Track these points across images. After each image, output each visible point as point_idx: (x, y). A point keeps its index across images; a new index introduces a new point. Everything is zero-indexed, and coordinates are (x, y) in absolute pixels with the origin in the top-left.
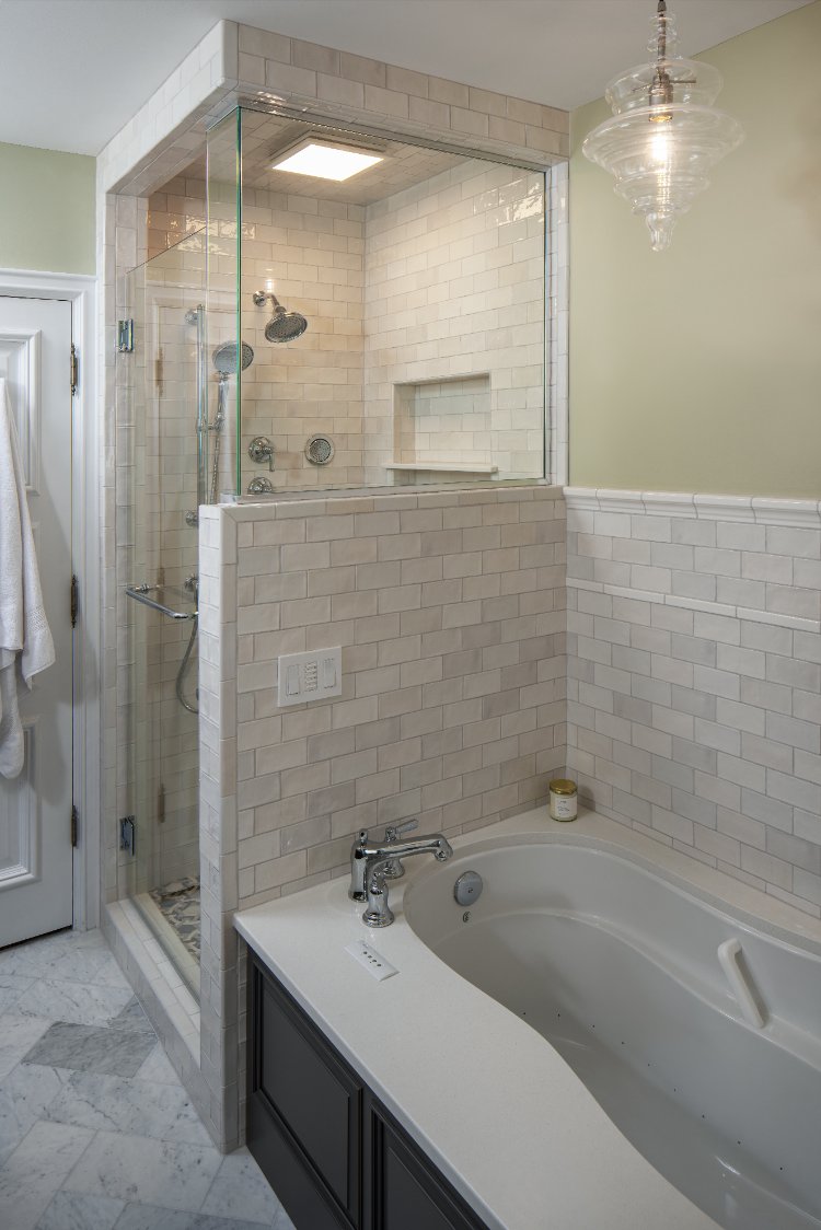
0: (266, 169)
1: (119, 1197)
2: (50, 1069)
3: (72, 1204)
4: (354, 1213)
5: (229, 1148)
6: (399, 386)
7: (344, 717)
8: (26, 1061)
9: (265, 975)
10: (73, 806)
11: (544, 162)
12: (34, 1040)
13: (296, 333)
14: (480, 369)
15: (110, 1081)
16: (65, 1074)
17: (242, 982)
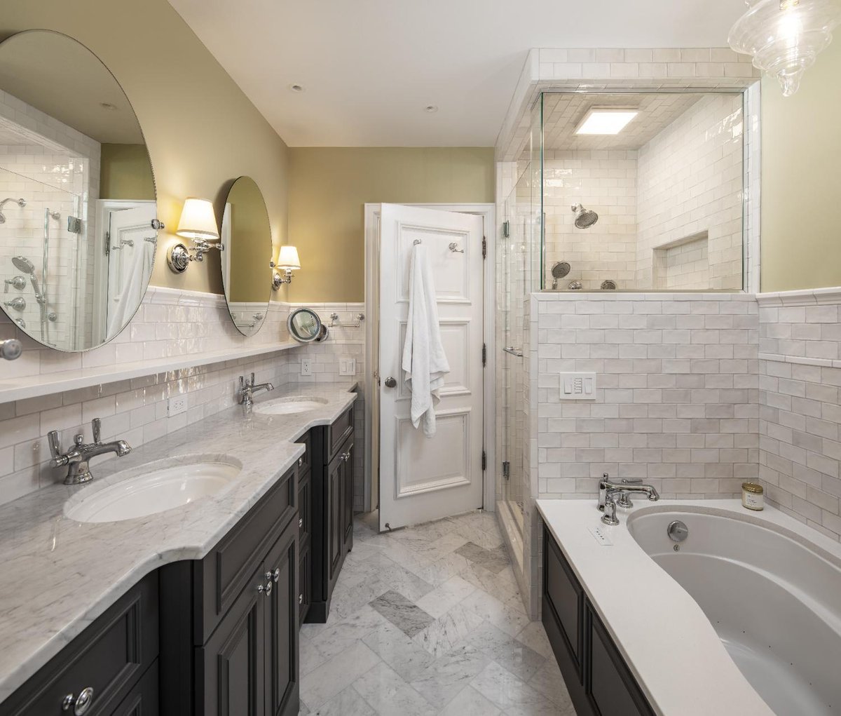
0: (573, 135)
1: (481, 616)
2: (464, 559)
3: (463, 610)
4: (580, 659)
5: (533, 619)
6: (656, 249)
7: (598, 412)
8: (456, 552)
9: (550, 536)
10: (483, 452)
11: (742, 86)
12: (461, 545)
13: (593, 223)
14: (701, 229)
15: (487, 572)
16: (470, 562)
17: (541, 536)
